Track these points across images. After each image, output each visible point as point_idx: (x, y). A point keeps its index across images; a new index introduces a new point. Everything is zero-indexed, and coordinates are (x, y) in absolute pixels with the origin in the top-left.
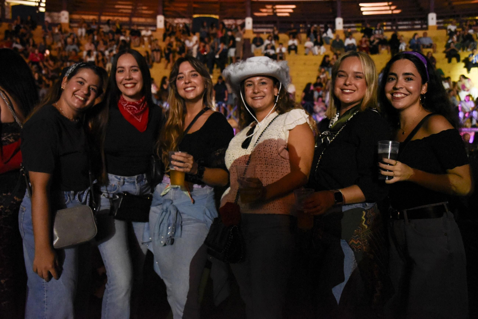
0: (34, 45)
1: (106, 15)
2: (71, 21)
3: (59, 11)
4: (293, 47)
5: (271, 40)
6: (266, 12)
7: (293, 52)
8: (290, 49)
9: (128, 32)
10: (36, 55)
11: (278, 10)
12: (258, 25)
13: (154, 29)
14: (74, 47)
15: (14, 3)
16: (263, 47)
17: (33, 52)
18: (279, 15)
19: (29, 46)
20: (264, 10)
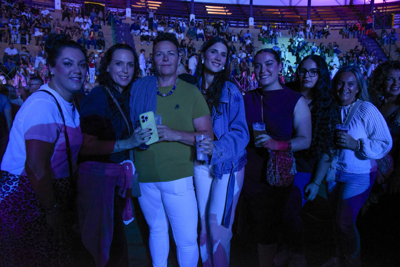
12: (135, 14)
20: (140, 4)
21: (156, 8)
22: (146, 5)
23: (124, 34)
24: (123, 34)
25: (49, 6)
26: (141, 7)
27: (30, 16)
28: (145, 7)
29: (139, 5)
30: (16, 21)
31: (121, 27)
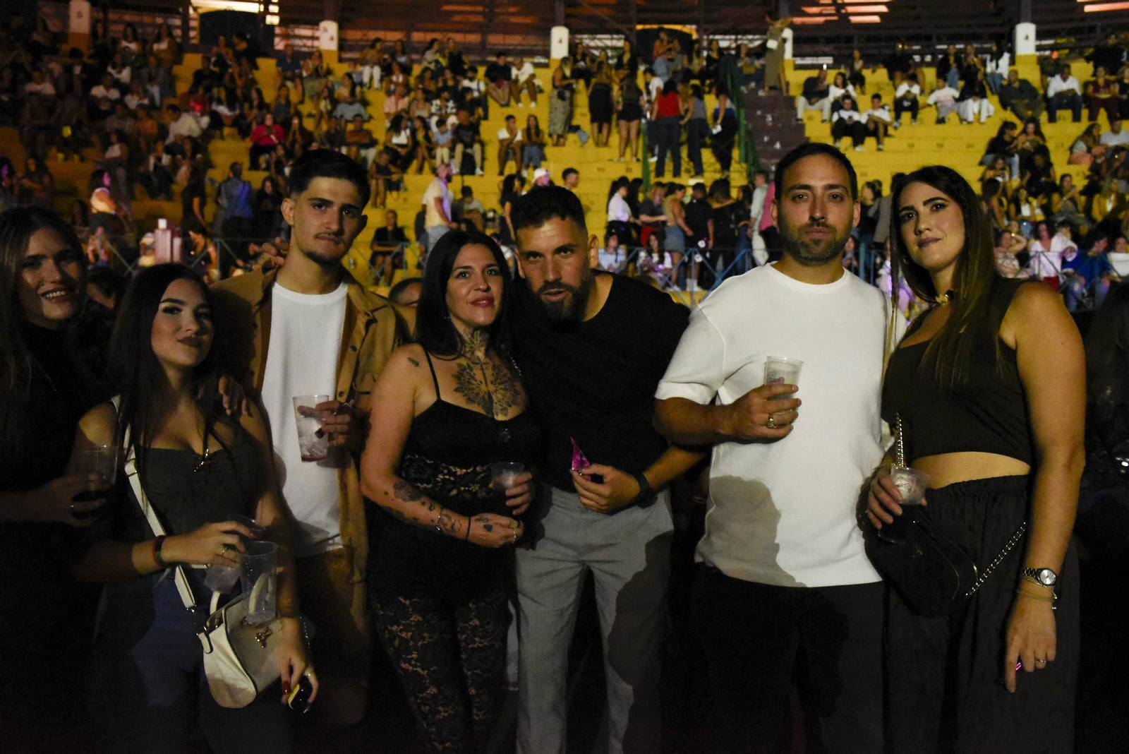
0: (263, 106)
1: (425, 30)
2: (343, 45)
3: (314, 23)
4: (906, 104)
5: (844, 86)
6: (820, 15)
7: (906, 116)
8: (898, 107)
9: (482, 70)
10: (269, 127)
11: (851, 9)
12: (806, 48)
13: (543, 60)
14: (357, 108)
15: (209, 6)
16: (827, 103)
17: (261, 123)
18: (854, 19)
19: (251, 107)
20: (815, 10)
21: (876, 19)
22: (838, 12)
23: (773, 117)
24: (769, 118)
25: (532, 53)
26: (820, 20)
27: (483, 87)
28: (835, 18)
29: (814, 16)
30: (447, 107)
31: (761, 97)
